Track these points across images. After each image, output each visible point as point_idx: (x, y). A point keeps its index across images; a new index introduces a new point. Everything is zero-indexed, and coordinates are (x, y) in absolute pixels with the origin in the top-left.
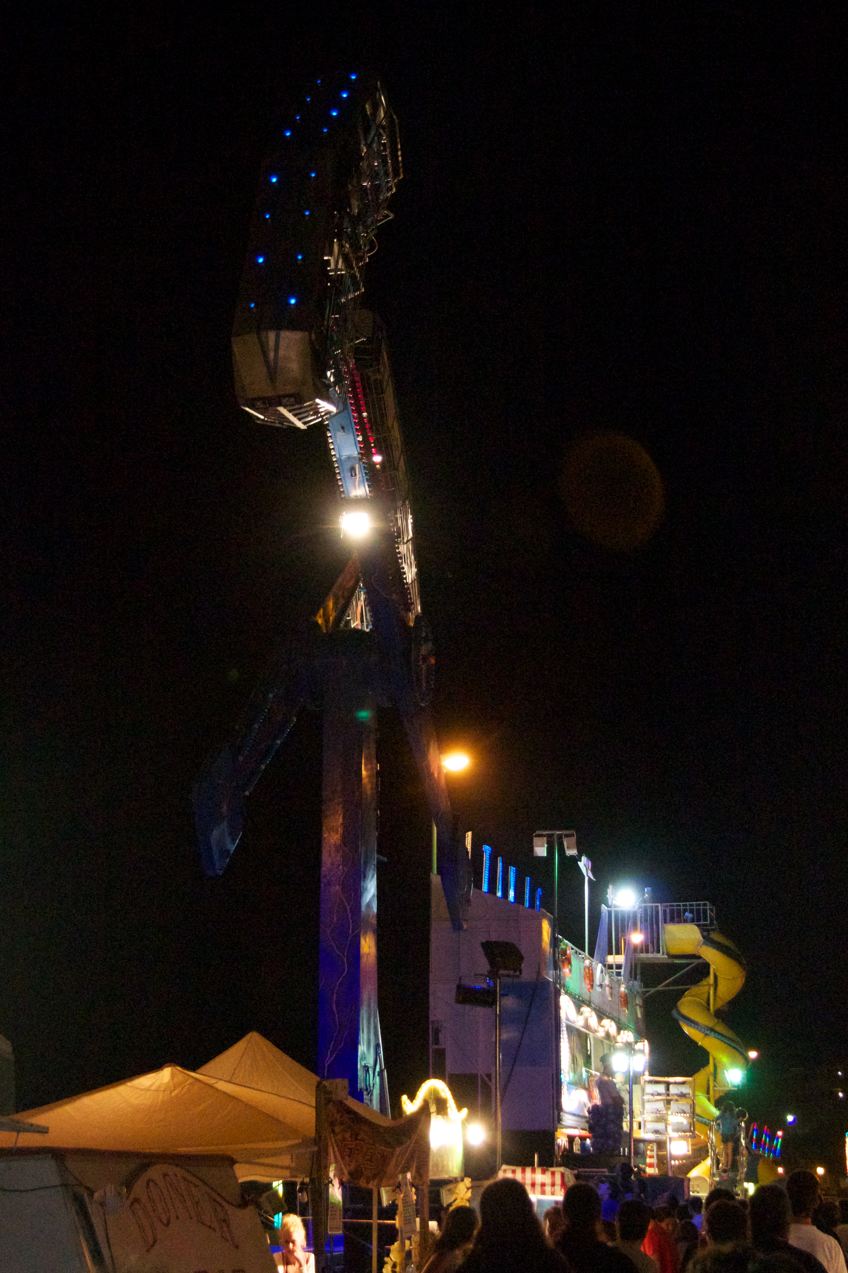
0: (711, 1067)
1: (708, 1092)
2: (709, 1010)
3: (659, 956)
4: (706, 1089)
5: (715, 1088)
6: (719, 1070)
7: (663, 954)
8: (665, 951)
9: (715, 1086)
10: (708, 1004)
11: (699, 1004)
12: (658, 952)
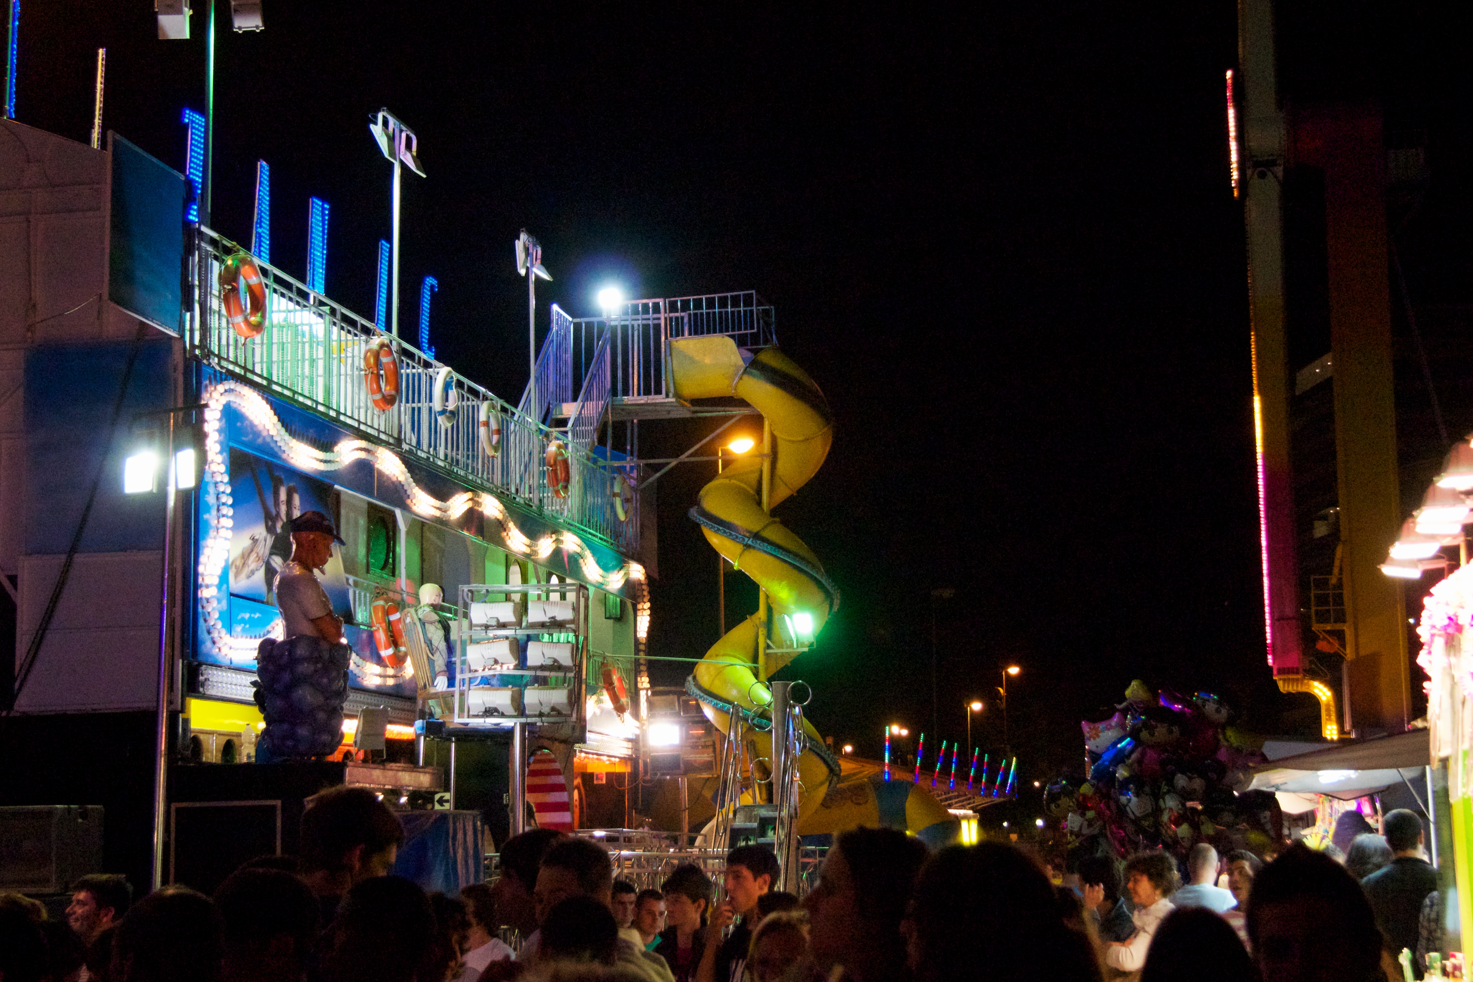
0: (762, 613)
1: (755, 659)
2: (759, 503)
3: (660, 399)
4: (751, 651)
5: (768, 651)
6: (776, 617)
7: (667, 396)
8: (672, 389)
9: (768, 647)
10: (759, 491)
11: (740, 492)
12: (658, 392)
